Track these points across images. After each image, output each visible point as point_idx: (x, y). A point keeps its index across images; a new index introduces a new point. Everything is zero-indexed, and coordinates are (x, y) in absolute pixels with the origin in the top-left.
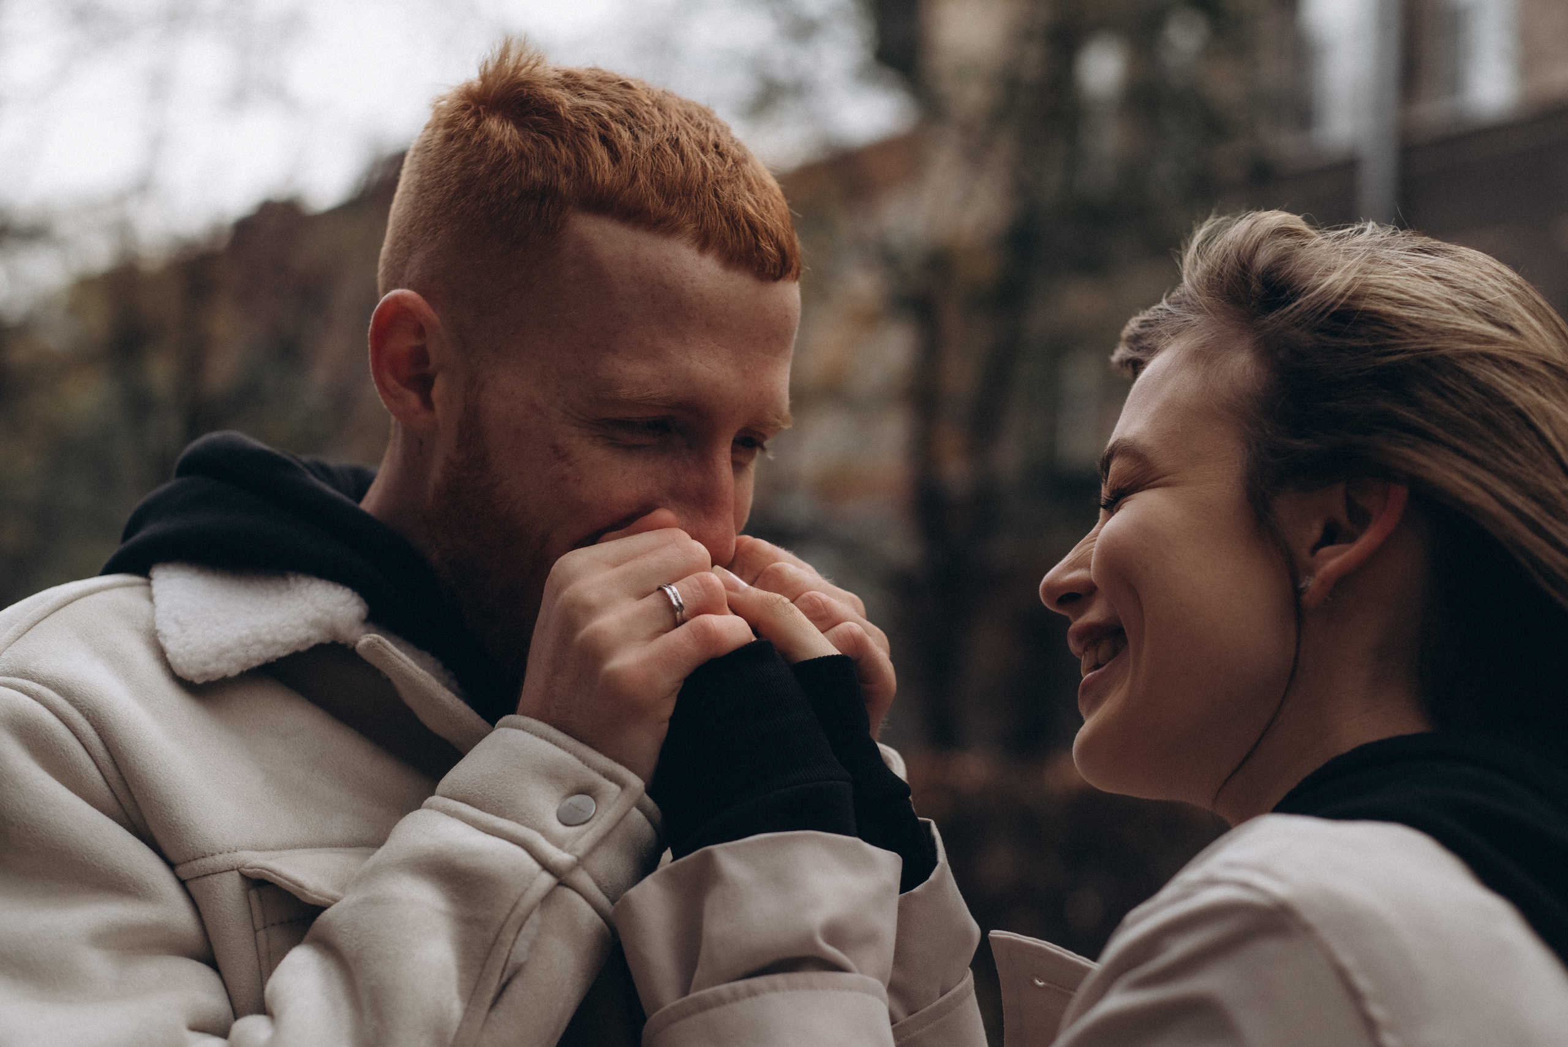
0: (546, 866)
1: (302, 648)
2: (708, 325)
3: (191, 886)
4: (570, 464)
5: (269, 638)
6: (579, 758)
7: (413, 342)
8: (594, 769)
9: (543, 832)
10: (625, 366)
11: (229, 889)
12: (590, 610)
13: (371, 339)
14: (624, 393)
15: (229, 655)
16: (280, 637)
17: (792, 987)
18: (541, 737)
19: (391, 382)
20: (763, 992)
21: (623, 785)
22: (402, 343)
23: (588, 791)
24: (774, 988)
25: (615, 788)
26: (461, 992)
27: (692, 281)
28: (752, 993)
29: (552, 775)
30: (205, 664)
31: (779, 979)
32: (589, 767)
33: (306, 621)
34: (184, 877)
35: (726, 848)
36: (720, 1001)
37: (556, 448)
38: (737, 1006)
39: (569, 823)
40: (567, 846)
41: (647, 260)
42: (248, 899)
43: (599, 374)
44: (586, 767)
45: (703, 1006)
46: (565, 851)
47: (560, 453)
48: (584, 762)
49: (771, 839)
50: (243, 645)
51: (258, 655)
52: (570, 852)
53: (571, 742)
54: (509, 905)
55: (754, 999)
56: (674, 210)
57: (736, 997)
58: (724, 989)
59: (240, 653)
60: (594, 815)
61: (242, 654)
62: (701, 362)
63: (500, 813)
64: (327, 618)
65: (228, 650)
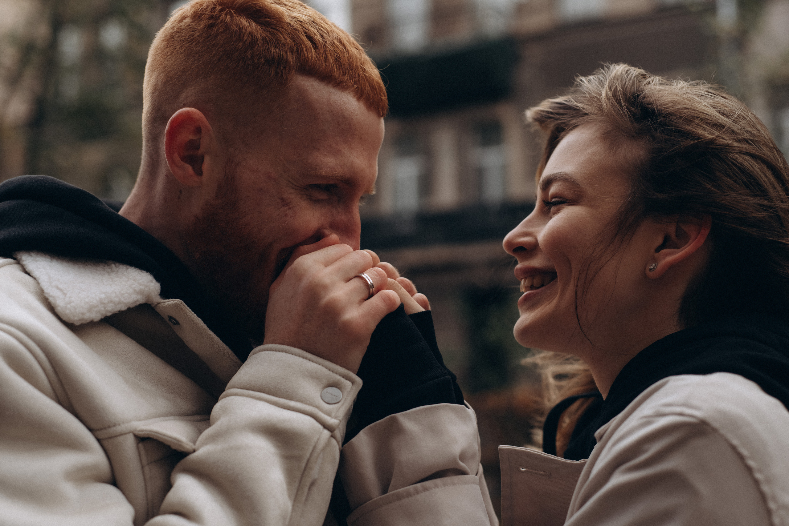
0: (326, 426)
1: (132, 306)
2: (361, 139)
3: (105, 443)
4: (290, 208)
5: (116, 300)
6: (326, 368)
7: (192, 137)
8: (336, 373)
9: (317, 407)
10: (323, 158)
11: (129, 443)
12: (325, 288)
13: (167, 134)
14: (323, 172)
15: (96, 309)
16: (123, 300)
17: (445, 485)
18: (300, 356)
19: (177, 159)
20: (431, 489)
21: (353, 382)
22: (186, 136)
23: (335, 385)
24: (437, 486)
25: (349, 383)
26: (290, 496)
27: (356, 115)
28: (426, 489)
29: (314, 377)
30: (83, 314)
31: (438, 481)
32: (333, 372)
33: (135, 291)
34: (100, 437)
35: (403, 415)
36: (409, 495)
37: (282, 200)
38: (418, 496)
39: (330, 403)
40: (333, 415)
41: (335, 102)
42: (138, 448)
43: (309, 161)
44: (332, 373)
45: (399, 497)
46: (332, 418)
47: (285, 202)
48: (329, 370)
49: (426, 409)
50: (103, 303)
51: (111, 309)
52: (336, 418)
53: (320, 360)
54: (311, 448)
55: (427, 493)
56: (346, 78)
57: (417, 492)
58: (411, 488)
59: (101, 308)
60: (342, 398)
61: (103, 309)
62: (357, 158)
63: (291, 399)
64: (147, 289)
65: (94, 306)
